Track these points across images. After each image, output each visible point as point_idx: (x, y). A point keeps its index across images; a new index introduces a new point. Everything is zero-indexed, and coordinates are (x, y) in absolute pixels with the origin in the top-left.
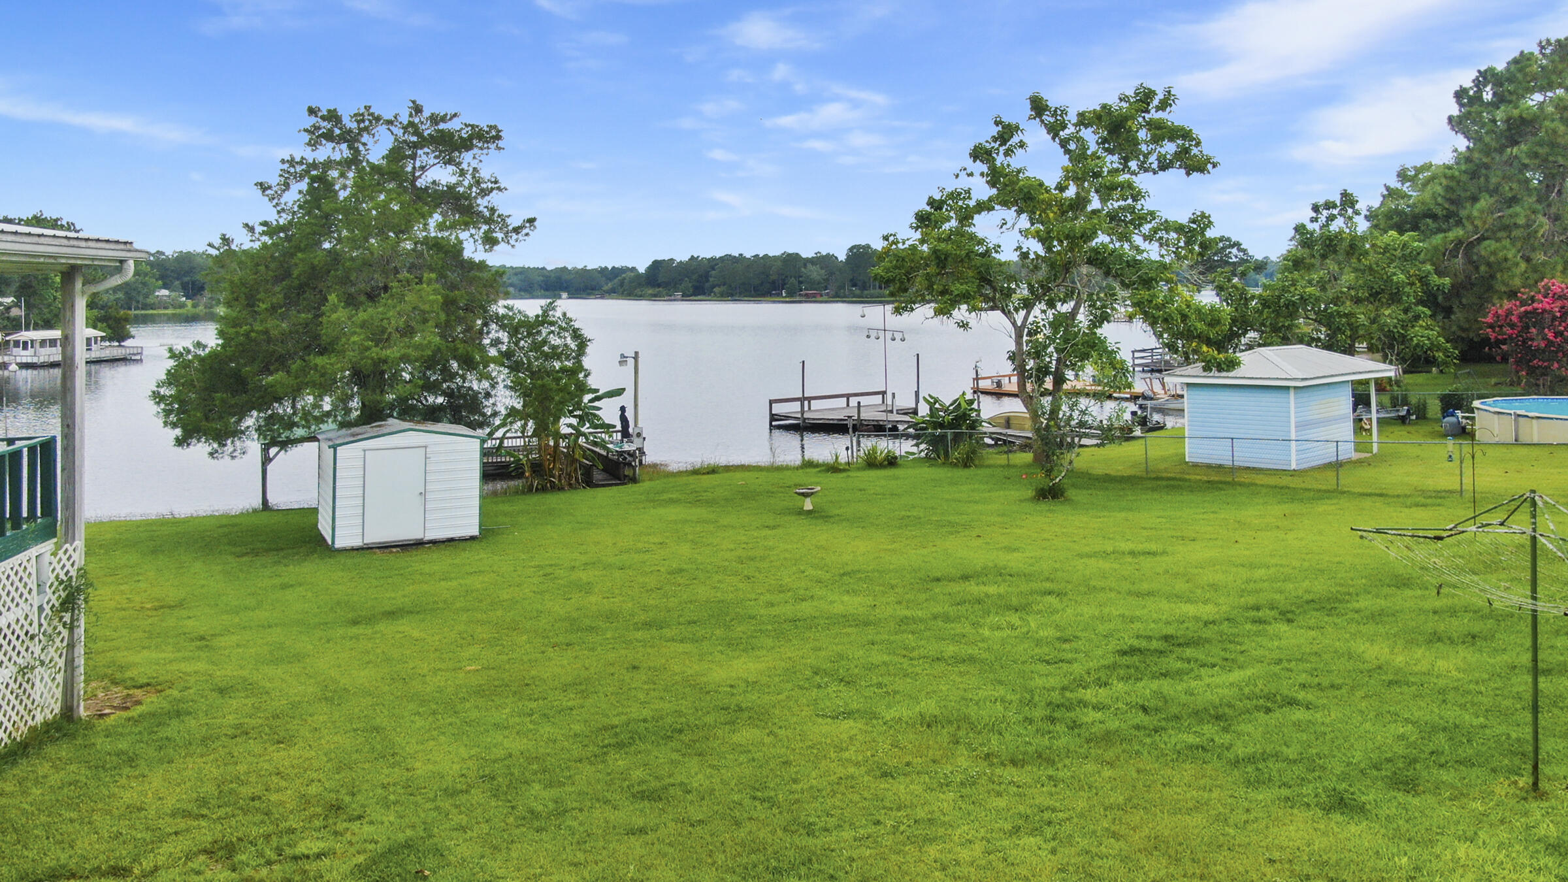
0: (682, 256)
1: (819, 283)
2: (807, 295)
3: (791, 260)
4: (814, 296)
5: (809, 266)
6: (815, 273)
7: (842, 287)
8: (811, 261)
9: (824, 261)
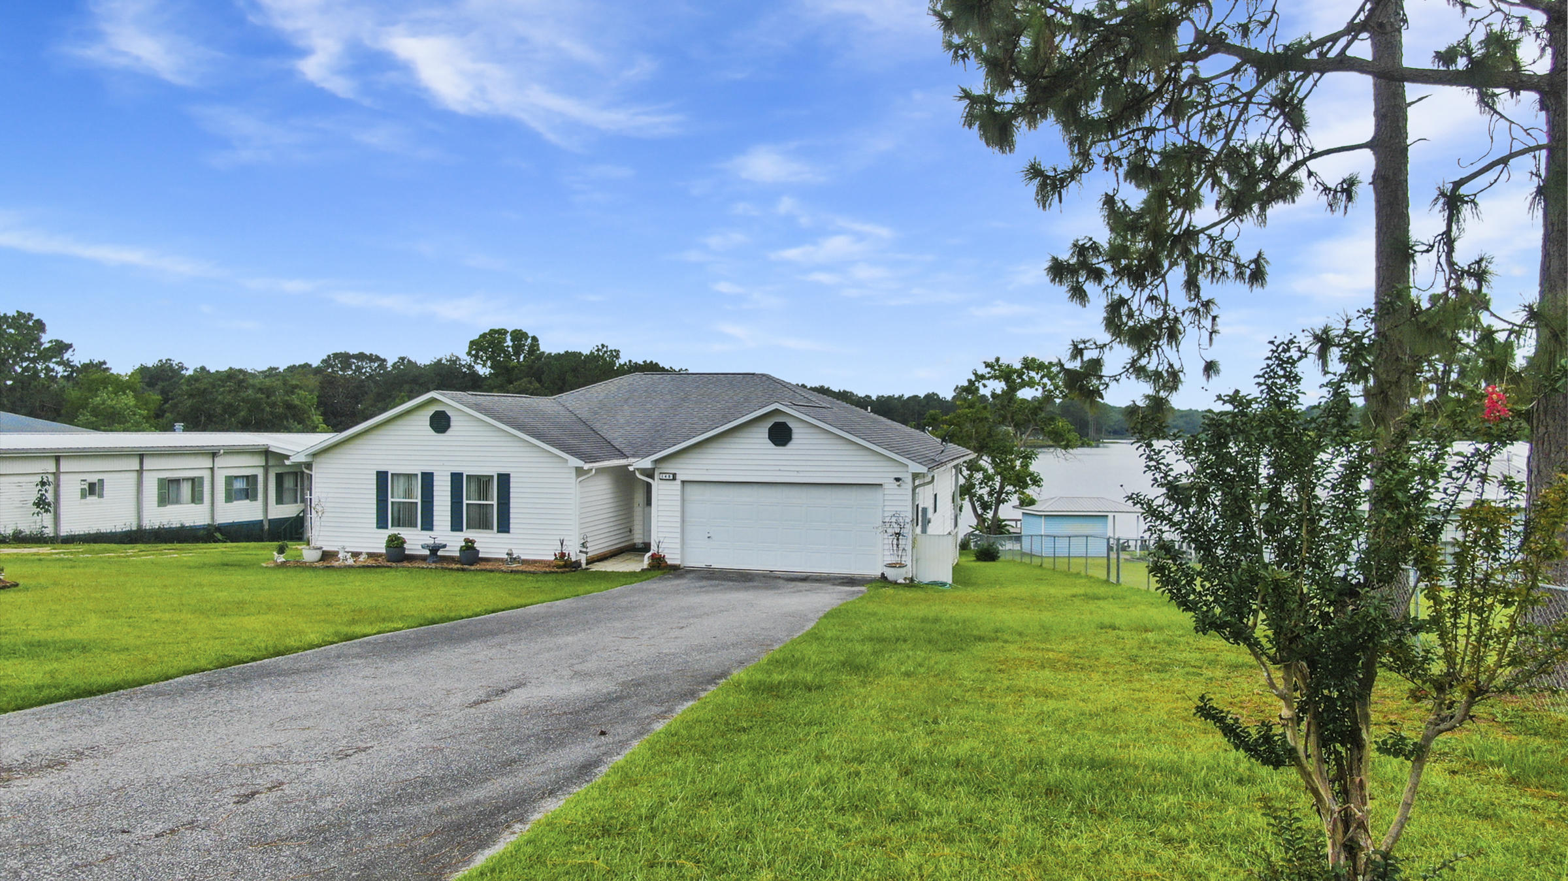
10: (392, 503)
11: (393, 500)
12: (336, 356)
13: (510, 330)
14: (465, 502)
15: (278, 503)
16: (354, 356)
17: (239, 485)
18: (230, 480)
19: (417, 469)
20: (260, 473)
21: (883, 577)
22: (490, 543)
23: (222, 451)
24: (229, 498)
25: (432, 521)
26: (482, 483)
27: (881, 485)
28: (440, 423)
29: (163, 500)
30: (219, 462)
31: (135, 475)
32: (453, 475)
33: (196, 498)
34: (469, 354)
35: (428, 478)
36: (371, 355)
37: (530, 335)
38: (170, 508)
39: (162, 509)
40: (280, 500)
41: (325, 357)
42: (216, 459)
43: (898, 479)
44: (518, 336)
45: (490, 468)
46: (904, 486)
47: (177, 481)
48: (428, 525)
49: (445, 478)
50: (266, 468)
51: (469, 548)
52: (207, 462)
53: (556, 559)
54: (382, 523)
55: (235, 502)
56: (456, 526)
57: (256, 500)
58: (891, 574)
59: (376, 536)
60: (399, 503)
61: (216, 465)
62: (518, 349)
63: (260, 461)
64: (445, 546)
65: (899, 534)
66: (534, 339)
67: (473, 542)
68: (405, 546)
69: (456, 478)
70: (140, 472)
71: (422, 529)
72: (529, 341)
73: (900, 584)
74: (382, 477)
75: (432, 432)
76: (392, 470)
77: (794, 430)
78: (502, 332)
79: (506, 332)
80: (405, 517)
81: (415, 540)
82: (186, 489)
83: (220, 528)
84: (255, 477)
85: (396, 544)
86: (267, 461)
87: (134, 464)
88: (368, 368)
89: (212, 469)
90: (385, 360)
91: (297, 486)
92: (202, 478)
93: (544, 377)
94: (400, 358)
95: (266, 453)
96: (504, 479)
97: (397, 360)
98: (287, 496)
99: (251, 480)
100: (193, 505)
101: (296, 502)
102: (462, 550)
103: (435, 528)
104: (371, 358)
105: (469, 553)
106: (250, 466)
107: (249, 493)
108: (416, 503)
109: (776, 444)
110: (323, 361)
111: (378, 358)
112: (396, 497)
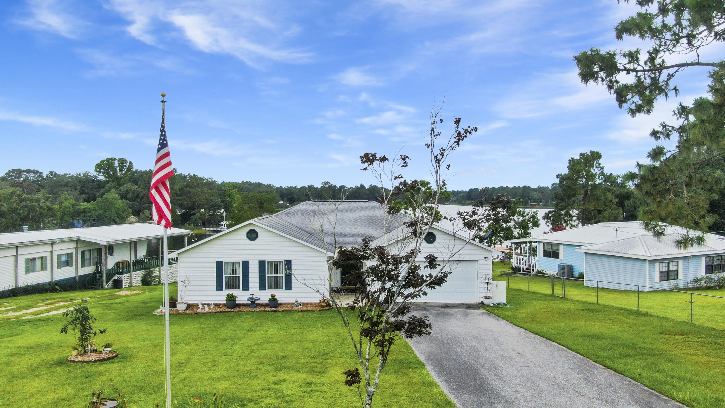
0: (480, 187)
1: (538, 199)
2: (531, 205)
3: (526, 189)
4: (535, 205)
5: (534, 193)
6: (536, 195)
7: (547, 202)
8: (535, 190)
9: (541, 190)
10: (225, 277)
11: (226, 276)
12: (14, 171)
13: (117, 158)
14: (267, 275)
15: (82, 267)
16: (24, 171)
17: (64, 259)
18: (59, 256)
19: (240, 259)
20: (73, 251)
21: (482, 303)
22: (282, 296)
23: (58, 242)
24: (59, 267)
25: (248, 286)
26: (275, 266)
27: (477, 260)
28: (252, 235)
29: (28, 270)
30: (55, 247)
31: (13, 258)
32: (260, 262)
33: (43, 268)
34: (96, 170)
35: (245, 264)
36: (34, 170)
37: (129, 161)
38: (32, 274)
39: (27, 275)
40: (83, 265)
41: (7, 172)
42: (54, 246)
43: (486, 258)
44: (122, 161)
45: (281, 258)
46: (488, 261)
47: (34, 260)
48: (246, 287)
49: (255, 264)
50: (77, 249)
51: (273, 299)
52: (49, 248)
53: (320, 302)
54: (219, 287)
55: (62, 268)
56: (262, 287)
57: (72, 266)
58: (486, 302)
59: (215, 294)
60: (229, 277)
61: (54, 249)
62: (121, 168)
63: (74, 245)
64: (259, 299)
65: (488, 283)
66: (130, 163)
67: (274, 296)
68: (236, 299)
69: (262, 264)
70: (16, 256)
71: (243, 290)
72: (128, 164)
73: (491, 306)
74: (219, 264)
75: (248, 240)
76: (224, 260)
77: (437, 236)
78: (113, 159)
79: (115, 159)
80: (233, 284)
81: (242, 296)
82: (38, 263)
83: (57, 283)
84: (71, 254)
85: (231, 299)
86: (77, 245)
87: (13, 252)
88: (31, 176)
89: (51, 252)
90: (42, 173)
91: (91, 257)
92: (46, 257)
93: (139, 182)
94: (51, 172)
95: (78, 241)
96: (288, 264)
97: (49, 173)
98: (86, 262)
99: (69, 255)
100: (42, 272)
101: (91, 265)
102: (270, 300)
103: (250, 289)
104: (35, 172)
105: (274, 303)
106: (70, 248)
107: (68, 263)
108: (239, 277)
109: (428, 243)
110: (7, 174)
111: (38, 172)
112: (226, 274)
